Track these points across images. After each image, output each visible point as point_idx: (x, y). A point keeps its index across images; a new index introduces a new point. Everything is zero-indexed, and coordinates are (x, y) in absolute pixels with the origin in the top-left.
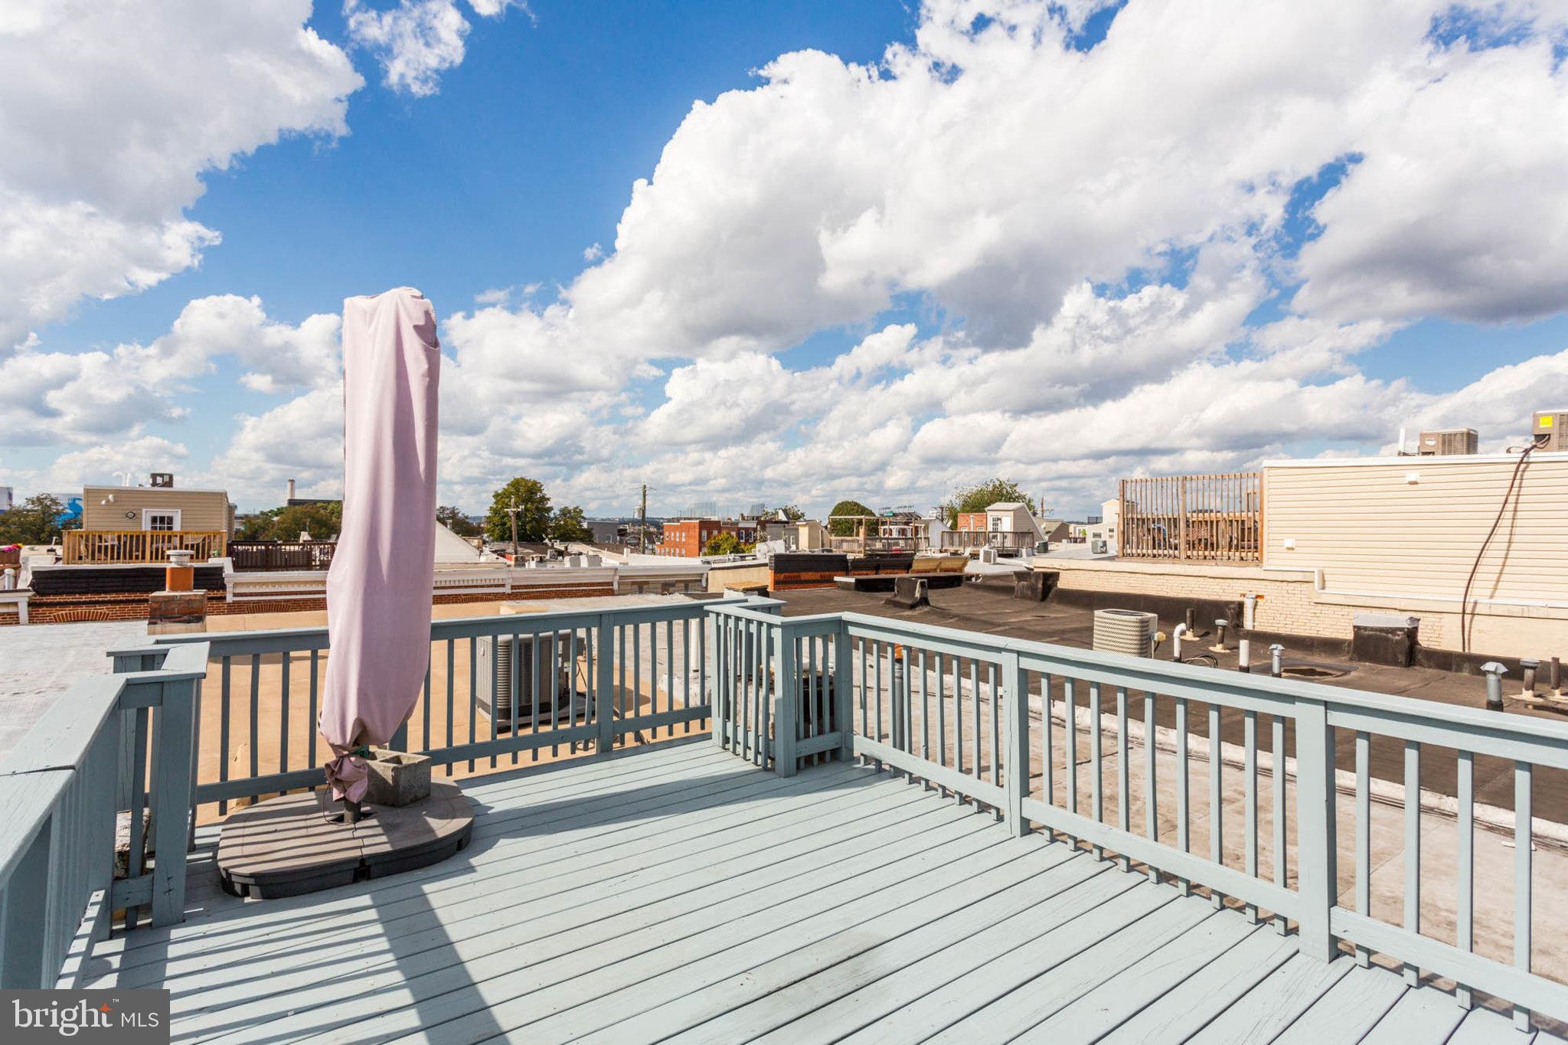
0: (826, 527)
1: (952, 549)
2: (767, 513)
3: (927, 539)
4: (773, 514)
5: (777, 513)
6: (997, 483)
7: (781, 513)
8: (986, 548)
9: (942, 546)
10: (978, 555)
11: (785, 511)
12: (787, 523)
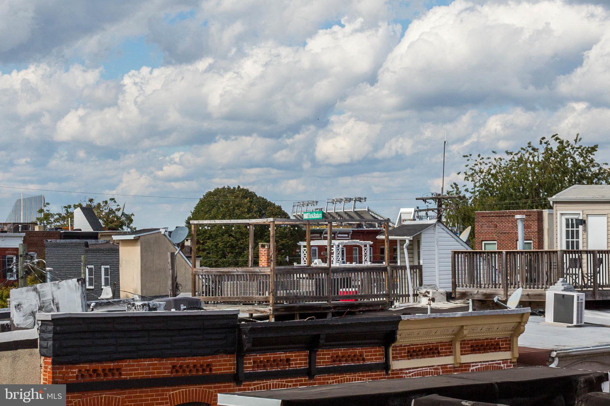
0: (182, 246)
1: (477, 292)
2: (47, 216)
3: (417, 269)
4: (62, 218)
5: (71, 215)
6: (555, 146)
7: (78, 214)
8: (558, 288)
9: (454, 285)
10: (542, 304)
11: (88, 211)
12: (93, 236)
